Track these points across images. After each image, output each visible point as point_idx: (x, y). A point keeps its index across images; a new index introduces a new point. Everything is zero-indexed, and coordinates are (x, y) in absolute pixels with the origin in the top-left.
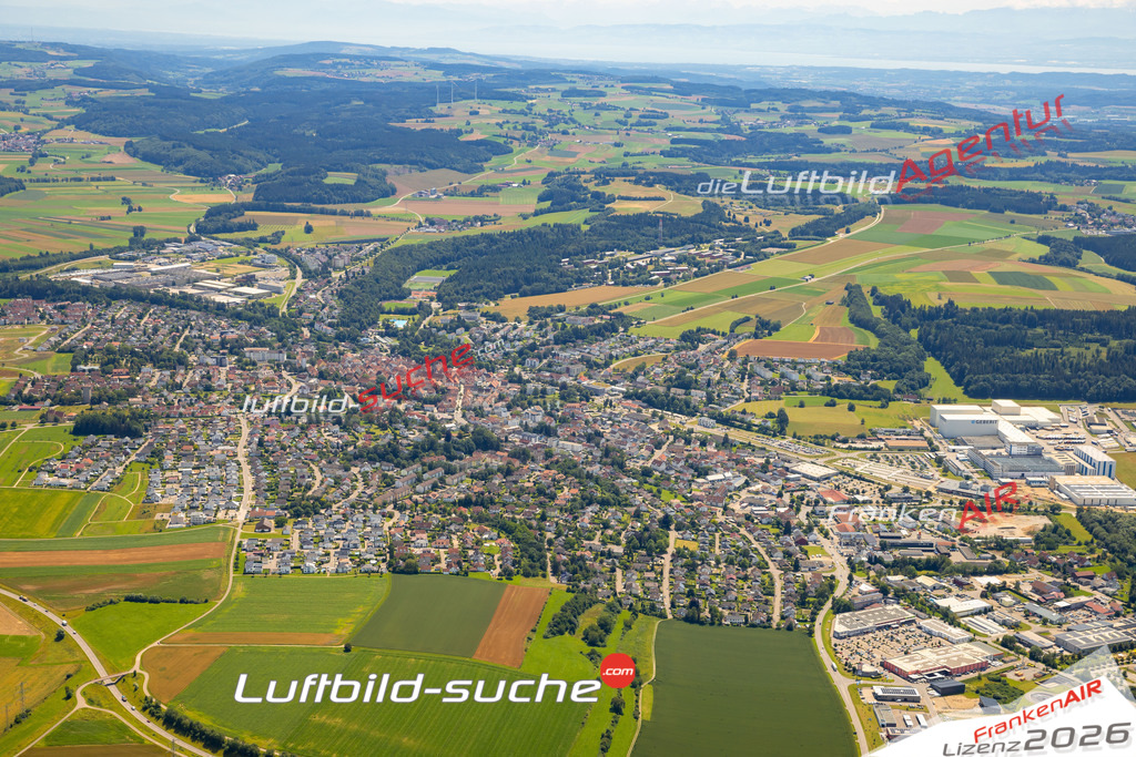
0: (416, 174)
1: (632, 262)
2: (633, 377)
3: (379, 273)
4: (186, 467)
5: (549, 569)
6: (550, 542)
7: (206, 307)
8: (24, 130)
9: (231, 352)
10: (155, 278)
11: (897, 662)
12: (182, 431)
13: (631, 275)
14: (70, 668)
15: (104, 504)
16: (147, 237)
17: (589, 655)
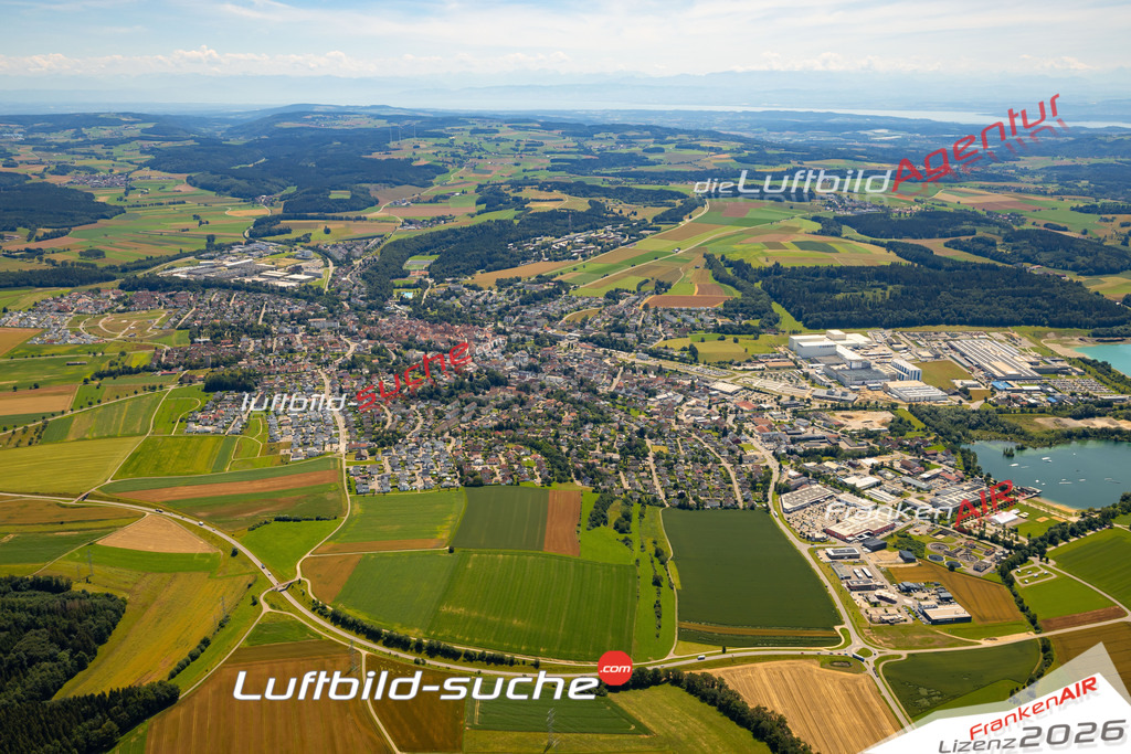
0: (388, 189)
1: (556, 244)
2: (582, 326)
3: (386, 261)
5: (573, 475)
6: (568, 454)
7: (273, 291)
9: (299, 323)
10: (232, 271)
11: (835, 528)
12: (283, 385)
13: (557, 253)
14: (248, 579)
15: (240, 445)
16: (216, 242)
17: (624, 541)
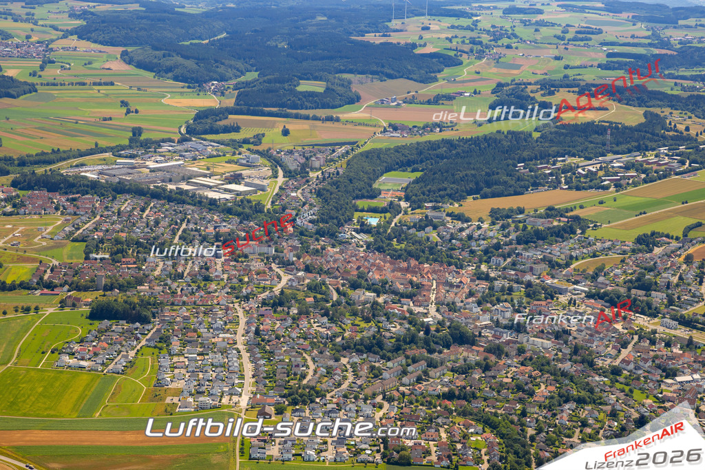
0: (377, 83)
1: (583, 168)
2: (594, 277)
3: (352, 174)
4: (192, 353)
5: (534, 465)
6: (532, 439)
7: (200, 202)
8: (34, 39)
10: (154, 174)
12: (186, 318)
13: (582, 180)
15: (119, 386)
16: (143, 137)
